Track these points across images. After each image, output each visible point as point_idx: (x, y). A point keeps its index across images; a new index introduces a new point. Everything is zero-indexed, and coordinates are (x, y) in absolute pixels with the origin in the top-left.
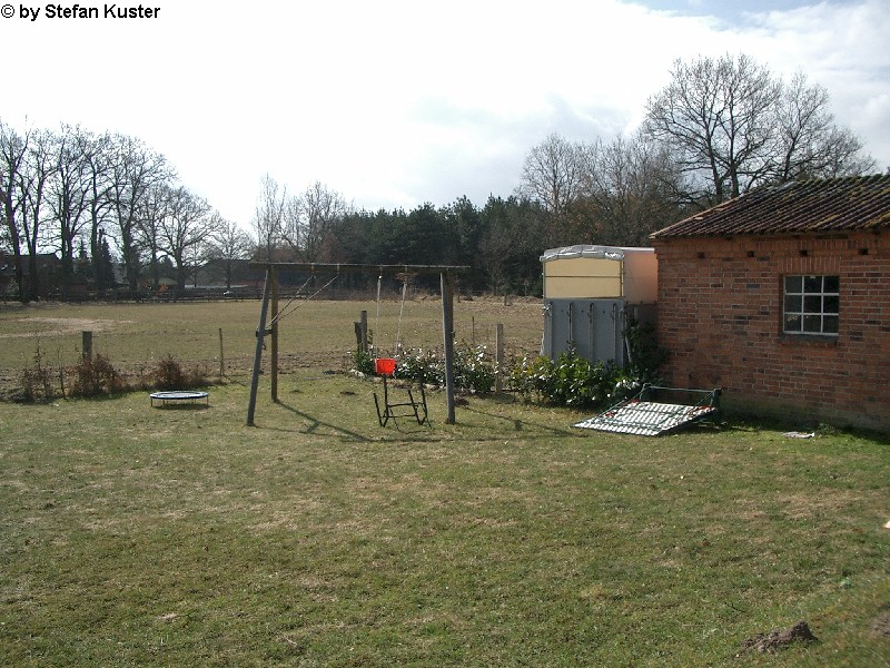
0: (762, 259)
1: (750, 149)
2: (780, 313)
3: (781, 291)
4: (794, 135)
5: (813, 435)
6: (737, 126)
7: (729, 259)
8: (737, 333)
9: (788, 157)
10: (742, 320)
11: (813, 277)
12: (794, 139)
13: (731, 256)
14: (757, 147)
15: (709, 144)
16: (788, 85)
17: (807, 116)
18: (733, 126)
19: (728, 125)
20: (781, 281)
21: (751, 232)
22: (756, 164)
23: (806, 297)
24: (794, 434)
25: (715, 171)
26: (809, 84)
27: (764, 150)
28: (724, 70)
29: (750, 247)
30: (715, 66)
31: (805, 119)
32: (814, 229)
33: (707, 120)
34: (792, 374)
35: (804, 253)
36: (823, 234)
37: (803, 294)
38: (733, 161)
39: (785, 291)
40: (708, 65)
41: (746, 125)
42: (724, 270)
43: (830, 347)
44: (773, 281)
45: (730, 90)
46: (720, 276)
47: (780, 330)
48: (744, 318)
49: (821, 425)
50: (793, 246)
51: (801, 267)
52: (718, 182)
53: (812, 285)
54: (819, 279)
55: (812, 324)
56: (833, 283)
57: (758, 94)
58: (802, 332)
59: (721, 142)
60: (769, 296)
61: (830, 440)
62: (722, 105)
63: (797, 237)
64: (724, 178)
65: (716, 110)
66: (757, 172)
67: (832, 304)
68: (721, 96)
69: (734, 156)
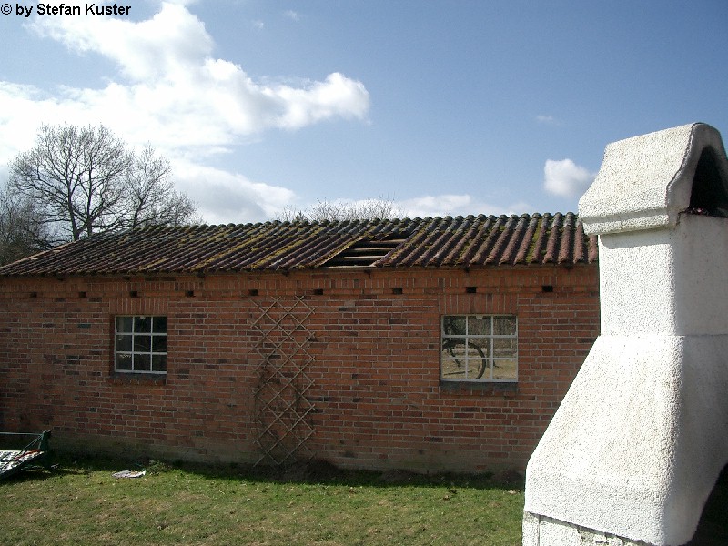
0: (94, 300)
1: (104, 206)
2: (111, 353)
3: (112, 332)
4: (141, 195)
5: (144, 473)
6: (94, 187)
7: (60, 300)
8: (68, 373)
9: (136, 215)
10: (73, 359)
11: (142, 317)
12: (142, 201)
13: (64, 296)
14: (111, 204)
15: (70, 200)
16: (139, 156)
17: (154, 181)
18: (91, 185)
19: (86, 185)
20: (112, 321)
21: (83, 273)
22: (108, 219)
23: (135, 336)
24: (125, 474)
25: (74, 225)
26: (156, 157)
27: (115, 208)
28: (86, 138)
29: (81, 287)
30: (79, 134)
31: (150, 184)
32: (143, 271)
33: (69, 179)
34: (124, 412)
35: (134, 295)
36: (151, 276)
37: (133, 334)
38: (89, 216)
39: (116, 331)
40: (72, 133)
41: (102, 186)
42: (56, 310)
43: (159, 385)
44: (105, 321)
45: (90, 156)
46: (52, 315)
47: (111, 370)
48: (75, 357)
49: (152, 462)
50: (125, 288)
51: (131, 308)
52: (76, 233)
53: (142, 325)
54: (148, 319)
55: (141, 363)
56: (161, 323)
57: (113, 161)
58: (132, 371)
59: (79, 199)
60: (100, 335)
61: (163, 477)
62: (82, 168)
63: (128, 279)
64: (81, 230)
65: (76, 171)
66: (109, 226)
67: (161, 343)
68: (81, 160)
69: (90, 212)
